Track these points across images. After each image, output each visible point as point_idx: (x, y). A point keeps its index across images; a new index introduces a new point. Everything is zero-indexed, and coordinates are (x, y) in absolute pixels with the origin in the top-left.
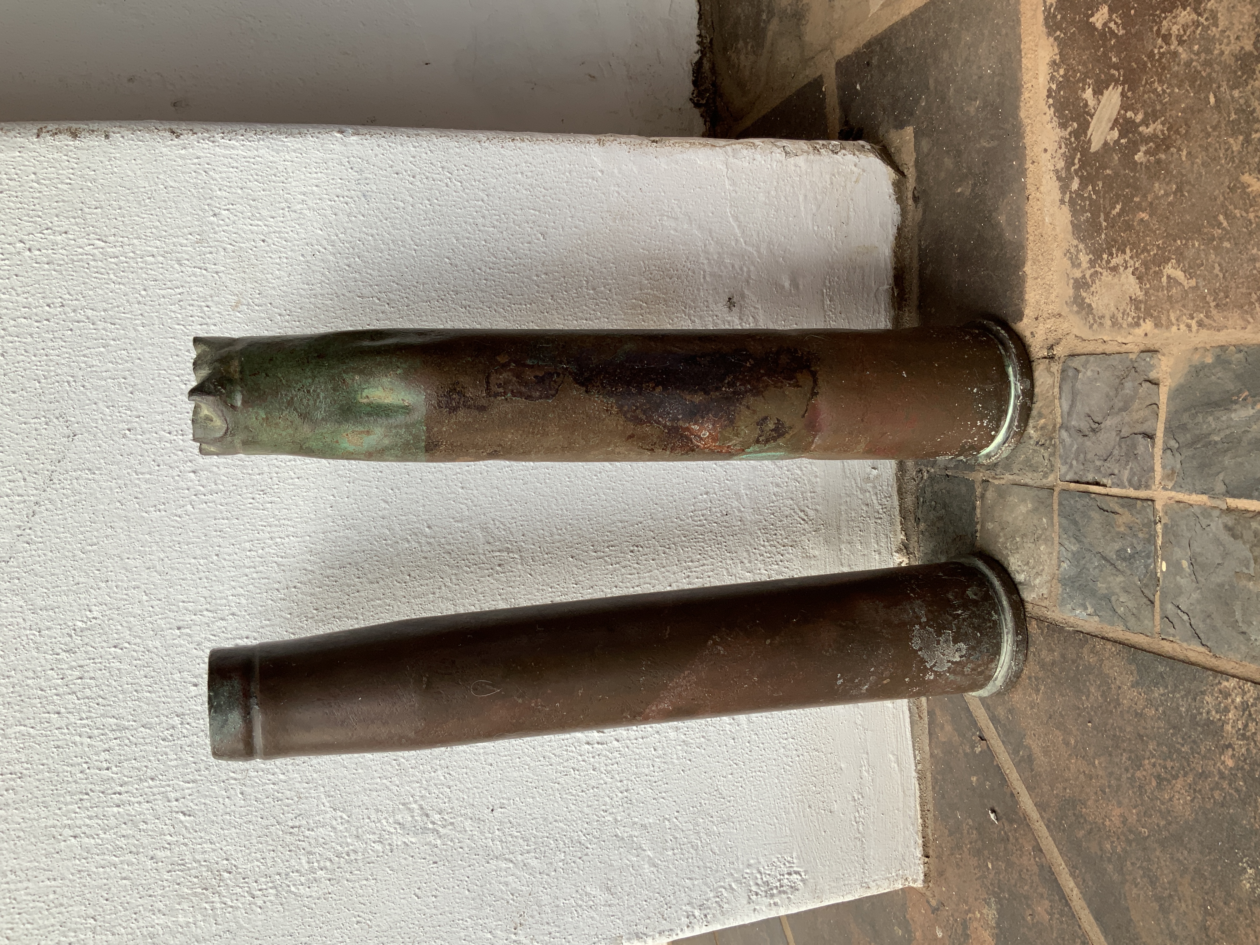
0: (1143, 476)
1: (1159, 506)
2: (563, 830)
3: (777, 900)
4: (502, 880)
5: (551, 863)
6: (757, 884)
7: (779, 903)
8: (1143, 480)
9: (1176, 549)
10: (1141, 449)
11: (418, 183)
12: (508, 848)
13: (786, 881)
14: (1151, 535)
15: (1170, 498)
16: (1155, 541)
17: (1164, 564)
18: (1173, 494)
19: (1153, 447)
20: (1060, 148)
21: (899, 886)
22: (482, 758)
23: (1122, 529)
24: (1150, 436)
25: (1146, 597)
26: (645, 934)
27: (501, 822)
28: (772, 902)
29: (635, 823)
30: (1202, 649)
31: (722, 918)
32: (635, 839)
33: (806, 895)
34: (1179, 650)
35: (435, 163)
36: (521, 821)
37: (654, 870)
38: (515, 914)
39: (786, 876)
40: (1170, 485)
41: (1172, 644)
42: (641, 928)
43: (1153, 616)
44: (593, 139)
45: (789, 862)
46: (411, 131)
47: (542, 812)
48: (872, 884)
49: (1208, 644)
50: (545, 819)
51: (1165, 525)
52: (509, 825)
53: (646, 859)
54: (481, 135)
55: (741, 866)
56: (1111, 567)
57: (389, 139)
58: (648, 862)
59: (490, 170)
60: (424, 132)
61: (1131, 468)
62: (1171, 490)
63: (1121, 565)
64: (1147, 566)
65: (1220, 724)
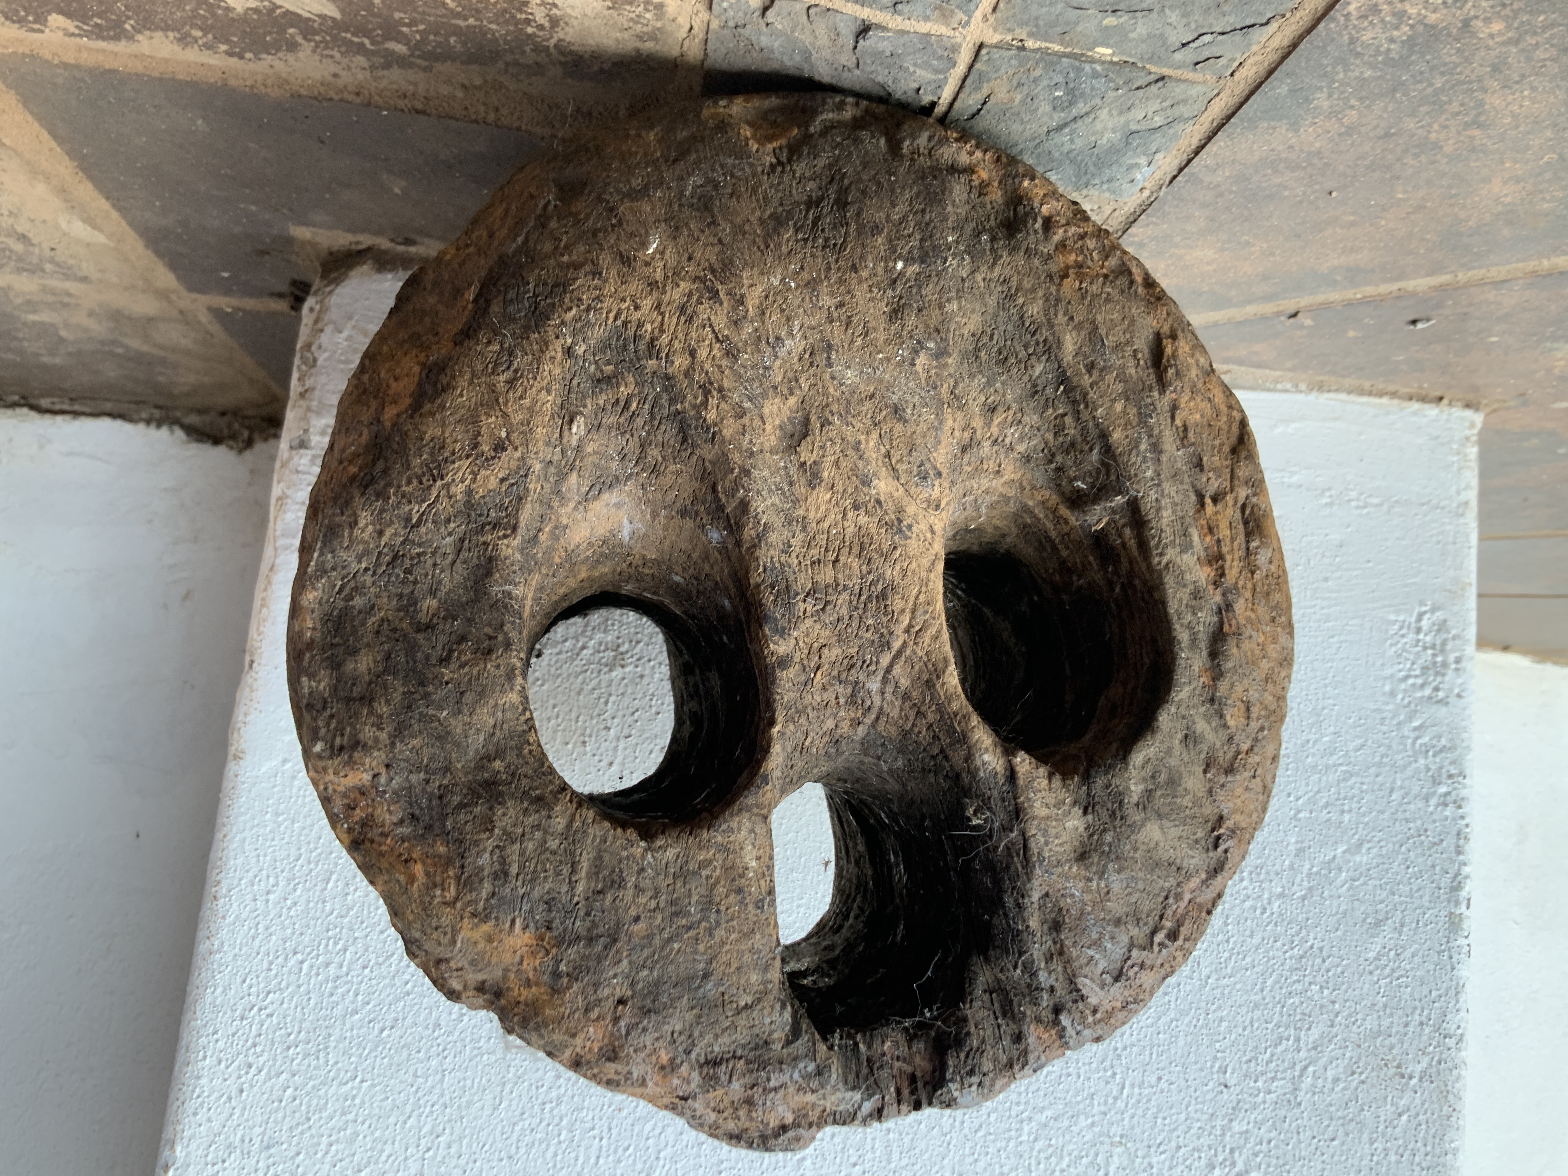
0: (934, 52)
1: (992, 37)
2: (1277, 982)
3: (1452, 658)
4: (1329, 1085)
5: (1322, 1007)
6: (1423, 686)
7: (1457, 654)
8: (940, 52)
9: (1079, 29)
10: (886, 47)
11: (261, 1060)
12: (1285, 1071)
13: (1428, 638)
14: (1042, 59)
15: (985, 19)
16: (1055, 54)
17: (1101, 50)
18: (978, 14)
19: (884, 29)
20: (332, 57)
21: (1473, 451)
22: (1146, 1092)
23: (1018, 98)
24: (864, 30)
25: (1150, 84)
26: (1456, 876)
27: (1246, 1076)
28: (1453, 666)
29: (1291, 867)
30: (1274, 26)
31: (1459, 751)
32: (1315, 869)
33: (1455, 609)
34: (1259, 58)
35: (234, 1029)
36: (1251, 1044)
37: (1366, 846)
38: (1382, 1075)
39: (1421, 636)
40: (960, 16)
41: (1247, 65)
42: (1446, 881)
43: (1186, 81)
44: (232, 767)
45: (1401, 628)
46: (181, 1057)
47: (1244, 1010)
48: (1463, 497)
49: (1269, 15)
50: (1257, 1006)
51: (1031, 35)
52: (1253, 1064)
53: (1348, 856)
54: (202, 948)
55: (1390, 707)
56: (1080, 123)
57: (188, 1095)
58: (1354, 854)
59: (257, 942)
60: (185, 1038)
61: (915, 65)
62: (970, 17)
63: (1081, 107)
64: (1095, 75)
65: (1420, 28)
